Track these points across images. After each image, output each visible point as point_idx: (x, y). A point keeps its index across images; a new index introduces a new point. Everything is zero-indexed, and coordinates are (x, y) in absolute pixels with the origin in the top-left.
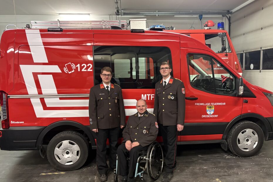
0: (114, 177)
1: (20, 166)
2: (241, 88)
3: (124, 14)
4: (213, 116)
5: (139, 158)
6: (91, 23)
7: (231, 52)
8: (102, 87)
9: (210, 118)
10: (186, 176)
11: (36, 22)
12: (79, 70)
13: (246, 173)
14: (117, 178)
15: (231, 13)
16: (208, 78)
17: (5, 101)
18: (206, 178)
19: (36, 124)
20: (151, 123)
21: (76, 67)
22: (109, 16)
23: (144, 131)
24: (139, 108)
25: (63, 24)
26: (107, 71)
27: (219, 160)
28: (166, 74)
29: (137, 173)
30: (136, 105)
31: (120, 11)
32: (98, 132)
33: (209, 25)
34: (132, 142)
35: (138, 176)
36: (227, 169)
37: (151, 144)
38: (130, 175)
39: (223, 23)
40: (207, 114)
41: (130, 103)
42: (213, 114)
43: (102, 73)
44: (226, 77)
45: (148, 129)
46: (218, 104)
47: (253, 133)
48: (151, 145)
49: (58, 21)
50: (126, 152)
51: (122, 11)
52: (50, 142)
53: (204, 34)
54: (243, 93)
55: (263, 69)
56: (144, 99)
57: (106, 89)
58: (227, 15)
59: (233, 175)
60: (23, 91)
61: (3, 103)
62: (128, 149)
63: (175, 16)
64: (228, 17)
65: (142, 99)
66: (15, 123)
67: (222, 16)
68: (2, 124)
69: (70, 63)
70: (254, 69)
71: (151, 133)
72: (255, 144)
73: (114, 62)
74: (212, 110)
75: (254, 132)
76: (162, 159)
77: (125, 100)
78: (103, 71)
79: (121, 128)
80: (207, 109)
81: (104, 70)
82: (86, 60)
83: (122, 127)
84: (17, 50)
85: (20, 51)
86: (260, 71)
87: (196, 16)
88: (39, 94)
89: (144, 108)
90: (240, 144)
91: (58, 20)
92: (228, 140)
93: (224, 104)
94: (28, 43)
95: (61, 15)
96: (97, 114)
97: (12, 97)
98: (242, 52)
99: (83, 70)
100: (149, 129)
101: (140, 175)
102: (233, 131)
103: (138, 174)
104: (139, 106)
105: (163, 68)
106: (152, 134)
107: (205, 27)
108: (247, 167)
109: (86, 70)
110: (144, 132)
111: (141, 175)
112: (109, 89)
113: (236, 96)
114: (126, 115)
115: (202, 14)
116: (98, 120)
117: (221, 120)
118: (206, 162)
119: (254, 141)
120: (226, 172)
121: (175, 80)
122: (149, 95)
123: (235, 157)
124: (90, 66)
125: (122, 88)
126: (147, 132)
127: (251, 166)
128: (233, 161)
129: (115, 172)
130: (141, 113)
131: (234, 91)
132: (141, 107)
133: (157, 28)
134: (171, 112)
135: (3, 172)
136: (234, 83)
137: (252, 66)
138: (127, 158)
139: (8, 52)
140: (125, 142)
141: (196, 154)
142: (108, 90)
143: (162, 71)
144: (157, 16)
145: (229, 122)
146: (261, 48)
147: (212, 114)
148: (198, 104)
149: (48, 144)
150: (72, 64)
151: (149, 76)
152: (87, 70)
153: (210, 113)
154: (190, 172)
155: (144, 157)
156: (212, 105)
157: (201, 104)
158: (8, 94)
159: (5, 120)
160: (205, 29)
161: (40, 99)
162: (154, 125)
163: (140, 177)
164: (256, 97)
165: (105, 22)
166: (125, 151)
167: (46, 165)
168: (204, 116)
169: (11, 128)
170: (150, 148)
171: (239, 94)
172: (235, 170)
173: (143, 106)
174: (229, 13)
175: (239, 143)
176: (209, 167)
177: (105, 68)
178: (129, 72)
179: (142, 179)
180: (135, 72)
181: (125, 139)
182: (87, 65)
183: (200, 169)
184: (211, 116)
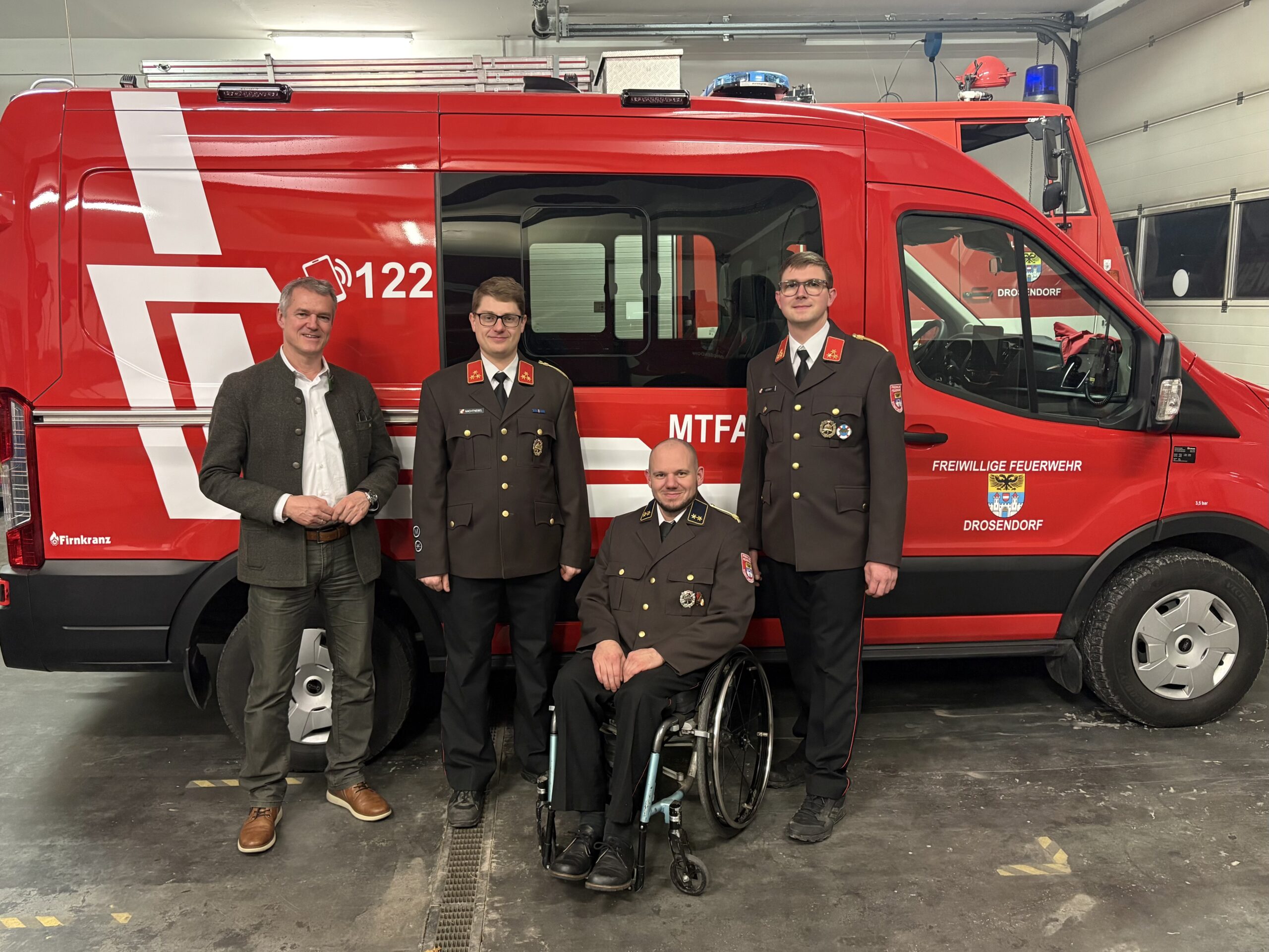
0: (539, 815)
1: (96, 738)
2: (1172, 388)
3: (571, 30)
4: (1020, 525)
5: (661, 732)
6: (420, 71)
7: (1088, 213)
8: (473, 377)
9: (1006, 534)
10: (887, 818)
11: (164, 68)
12: (369, 294)
13: (1188, 810)
14: (551, 824)
15: (1083, 24)
16: (985, 338)
17: (20, 439)
18: (988, 832)
19: (165, 547)
20: (722, 558)
21: (354, 275)
22: (501, 42)
23: (687, 598)
24: (659, 482)
25: (292, 73)
26: (501, 295)
27: (1040, 738)
28: (808, 314)
29: (653, 803)
30: (645, 467)
31: (551, 19)
32: (447, 589)
33: (982, 82)
34: (627, 648)
35: (658, 816)
36: (1086, 787)
37: (720, 660)
38: (615, 810)
39: (1051, 70)
40: (992, 516)
41: (613, 456)
42: (1019, 516)
43: (477, 306)
44: (1086, 332)
45: (704, 588)
46: (1046, 465)
47: (1213, 609)
48: (719, 667)
49: (269, 63)
50: (598, 698)
51: (564, 17)
52: (233, 634)
53: (959, 124)
54: (1177, 417)
55: (1240, 294)
56: (681, 436)
57: (495, 385)
58: (1061, 35)
59: (1123, 820)
60: (104, 390)
61: (12, 446)
62: (606, 684)
63: (809, 43)
64: (1068, 44)
65: (672, 435)
66: (70, 541)
67: (1036, 39)
68: (12, 544)
69: (326, 257)
70: (1189, 295)
71: (719, 609)
72: (1221, 663)
73: (532, 258)
74: (1015, 495)
75: (1216, 607)
76: (767, 731)
77: (587, 443)
78: (479, 299)
79: (562, 579)
80: (992, 490)
81: (486, 293)
82: (398, 245)
83: (570, 571)
84: (73, 197)
85: (87, 201)
86: (1225, 306)
87: (911, 42)
88: (178, 407)
89: (686, 481)
90: (1145, 662)
91: (267, 55)
92: (1086, 642)
93: (1077, 465)
94: (124, 159)
95: (279, 40)
96: (445, 506)
97: (52, 418)
98: (1134, 214)
99: (389, 293)
100: (711, 586)
101: (667, 812)
102: (1116, 598)
103: (657, 806)
104: (662, 474)
105: (794, 284)
106: (727, 614)
107: (961, 88)
108: (1185, 779)
109: (402, 294)
110: (682, 601)
111: (672, 813)
112: (508, 387)
113: (1134, 430)
114: (591, 516)
115: (939, 30)
116: (450, 533)
117: (1057, 544)
118: (978, 743)
119: (1218, 649)
120: (1081, 799)
121: (851, 344)
122: (704, 418)
123: (1117, 726)
124: (421, 273)
125: (576, 384)
126: (697, 603)
127: (1204, 777)
128: (1109, 745)
129: (542, 791)
130: (672, 505)
131: (1125, 401)
132: (671, 476)
133: (750, 84)
134: (835, 504)
135: (18, 769)
136: (1124, 362)
137: (1181, 281)
138: (600, 725)
139: (34, 204)
140: (593, 647)
141: (925, 704)
142: (504, 391)
143: (786, 300)
144: (726, 40)
145: (1098, 557)
146: (1234, 193)
147: (1013, 514)
148: (946, 465)
149: (223, 641)
150: (335, 264)
151: (690, 322)
152: (408, 294)
153: (1005, 510)
154: (901, 794)
155: (688, 726)
156: (1014, 470)
157: (964, 466)
158: (34, 404)
159: (21, 529)
160: (962, 99)
161: (186, 429)
162: (737, 567)
163: (667, 821)
164: (1236, 436)
165: (486, 67)
166: (593, 695)
167: (216, 741)
168: (975, 525)
169: (51, 567)
170: (714, 681)
171: (1159, 418)
172: (1129, 794)
173: (680, 472)
174: (1074, 27)
175: (1143, 660)
176: (993, 774)
177: (494, 283)
178: (598, 307)
179: (677, 833)
180: (640, 305)
181: (593, 630)
182: (407, 269)
183: (949, 782)
184: (1008, 526)
